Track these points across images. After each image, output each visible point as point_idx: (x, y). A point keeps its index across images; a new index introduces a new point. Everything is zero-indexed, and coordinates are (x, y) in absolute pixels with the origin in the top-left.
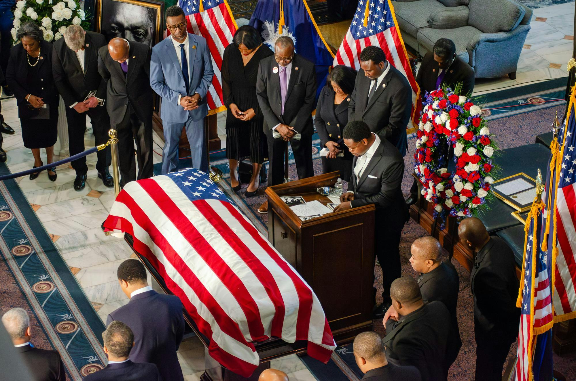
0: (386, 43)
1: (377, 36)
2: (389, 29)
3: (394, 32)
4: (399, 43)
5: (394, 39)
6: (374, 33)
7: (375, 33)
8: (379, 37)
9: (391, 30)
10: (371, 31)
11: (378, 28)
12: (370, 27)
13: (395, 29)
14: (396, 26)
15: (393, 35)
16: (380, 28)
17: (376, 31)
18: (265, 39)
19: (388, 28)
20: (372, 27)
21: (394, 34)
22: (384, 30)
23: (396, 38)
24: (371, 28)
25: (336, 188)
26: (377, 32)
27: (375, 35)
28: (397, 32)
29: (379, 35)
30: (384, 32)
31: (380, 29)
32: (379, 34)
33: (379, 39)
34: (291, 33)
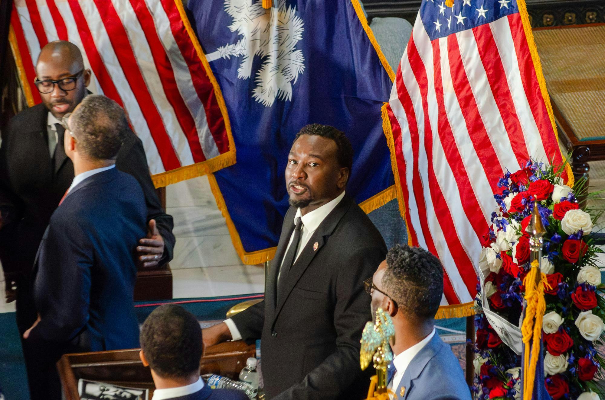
0: (497, 53)
1: (475, 32)
2: (506, 17)
3: (516, 26)
4: (526, 58)
5: (516, 45)
6: (466, 26)
7: (470, 23)
8: (478, 36)
9: (510, 21)
10: (460, 19)
11: (478, 13)
12: (458, 8)
13: (519, 19)
14: (521, 14)
15: (514, 37)
16: (482, 12)
17: (473, 21)
18: (233, 18)
19: (504, 15)
20: (464, 8)
21: (516, 33)
22: (492, 21)
23: (519, 43)
24: (461, 10)
25: (242, 381)
26: (476, 23)
27: (471, 31)
28: (522, 27)
29: (479, 32)
30: (492, 25)
31: (482, 16)
32: (480, 28)
33: (478, 40)
34: (293, 7)
